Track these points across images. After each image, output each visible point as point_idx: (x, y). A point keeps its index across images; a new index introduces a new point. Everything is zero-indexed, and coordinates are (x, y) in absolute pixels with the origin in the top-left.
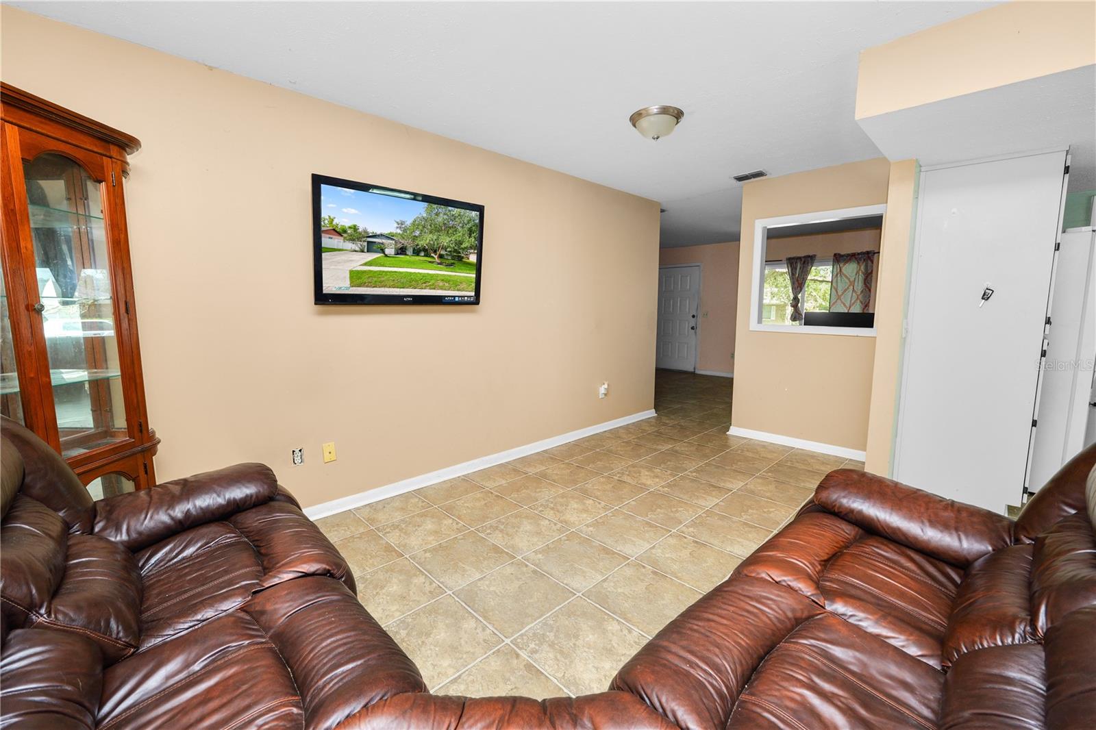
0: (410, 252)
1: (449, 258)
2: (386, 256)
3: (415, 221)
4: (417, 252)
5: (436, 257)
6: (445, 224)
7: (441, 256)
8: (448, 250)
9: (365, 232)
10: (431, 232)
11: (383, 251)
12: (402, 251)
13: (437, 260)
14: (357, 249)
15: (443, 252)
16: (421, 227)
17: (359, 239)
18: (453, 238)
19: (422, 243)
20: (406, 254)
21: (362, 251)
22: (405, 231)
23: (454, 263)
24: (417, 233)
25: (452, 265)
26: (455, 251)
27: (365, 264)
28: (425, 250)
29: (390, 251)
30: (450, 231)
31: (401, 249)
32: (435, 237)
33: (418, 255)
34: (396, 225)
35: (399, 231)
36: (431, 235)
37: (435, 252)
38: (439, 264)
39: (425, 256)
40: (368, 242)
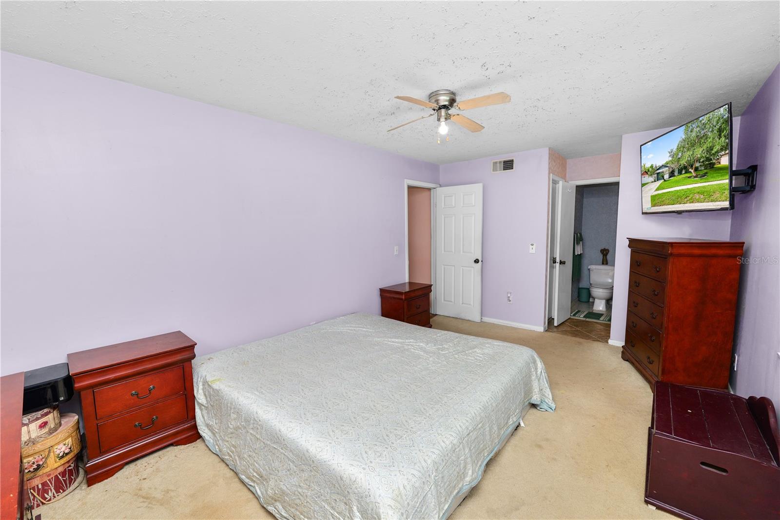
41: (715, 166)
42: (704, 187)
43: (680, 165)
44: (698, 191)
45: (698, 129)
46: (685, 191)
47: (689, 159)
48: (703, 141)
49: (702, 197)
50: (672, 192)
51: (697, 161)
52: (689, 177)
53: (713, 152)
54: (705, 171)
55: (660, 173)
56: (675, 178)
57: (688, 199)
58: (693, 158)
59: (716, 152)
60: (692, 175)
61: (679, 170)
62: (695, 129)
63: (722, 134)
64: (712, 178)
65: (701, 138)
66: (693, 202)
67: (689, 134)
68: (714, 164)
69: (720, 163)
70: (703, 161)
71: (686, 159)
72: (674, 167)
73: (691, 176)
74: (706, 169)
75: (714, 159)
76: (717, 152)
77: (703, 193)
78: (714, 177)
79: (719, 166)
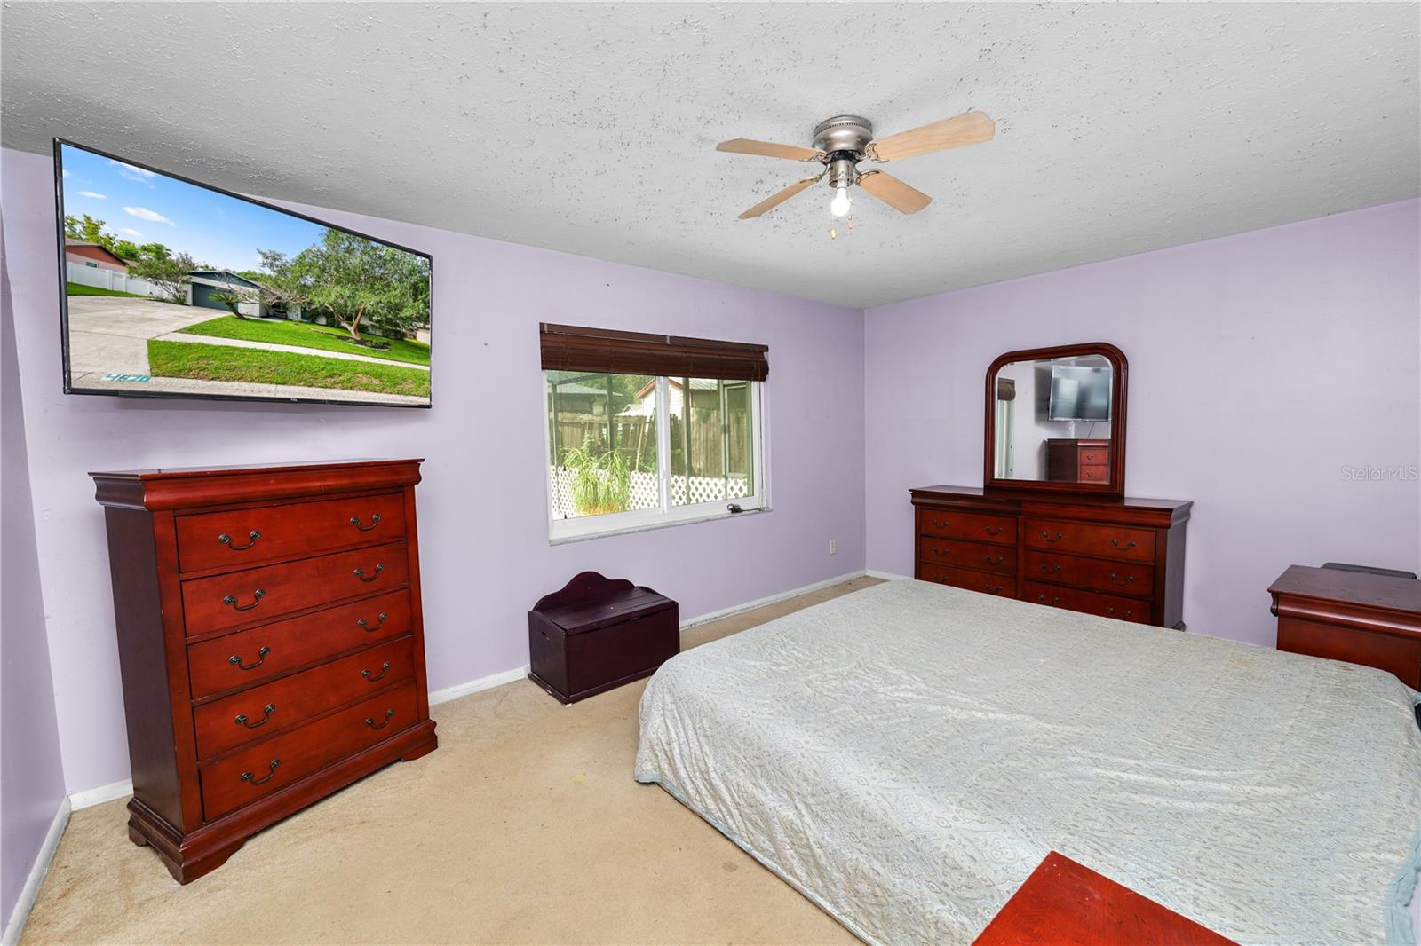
41: (406, 339)
42: (382, 366)
43: (311, 303)
44: (367, 370)
45: (366, 258)
46: (329, 362)
47: (341, 301)
48: (377, 285)
49: (377, 382)
50: (281, 354)
51: (363, 314)
52: (339, 337)
53: (402, 314)
54: (385, 340)
55: (213, 287)
56: (290, 324)
57: (337, 379)
58: (353, 306)
59: (407, 318)
60: (347, 335)
61: (304, 311)
62: (358, 254)
63: (420, 297)
64: (400, 355)
65: (377, 279)
66: (351, 388)
67: (341, 253)
68: (404, 335)
69: (415, 338)
70: (379, 322)
71: (332, 298)
72: (285, 296)
73: (348, 338)
74: (387, 337)
75: (404, 327)
76: (409, 318)
77: (380, 377)
78: (405, 356)
79: (414, 341)
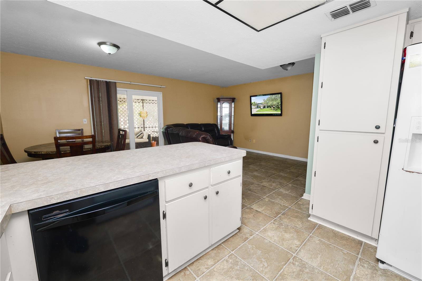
0: (266, 107)
1: (276, 108)
2: (261, 109)
3: (267, 98)
4: (268, 107)
5: (272, 108)
6: (274, 98)
7: (274, 108)
8: (276, 105)
9: (257, 103)
10: (271, 101)
11: (260, 107)
12: (264, 107)
13: (273, 109)
14: (255, 108)
15: (274, 106)
16: (269, 100)
17: (255, 105)
18: (277, 102)
19: (269, 104)
20: (265, 108)
21: (256, 108)
22: (265, 102)
23: (277, 109)
24: (268, 102)
25: (277, 110)
26: (277, 106)
27: (257, 111)
28: (270, 106)
29: (262, 108)
30: (276, 100)
31: (264, 106)
32: (272, 102)
33: (268, 108)
34: (263, 100)
35: (264, 102)
36: (271, 102)
37: (272, 106)
38: (274, 110)
39: (270, 108)
40: (257, 106)
